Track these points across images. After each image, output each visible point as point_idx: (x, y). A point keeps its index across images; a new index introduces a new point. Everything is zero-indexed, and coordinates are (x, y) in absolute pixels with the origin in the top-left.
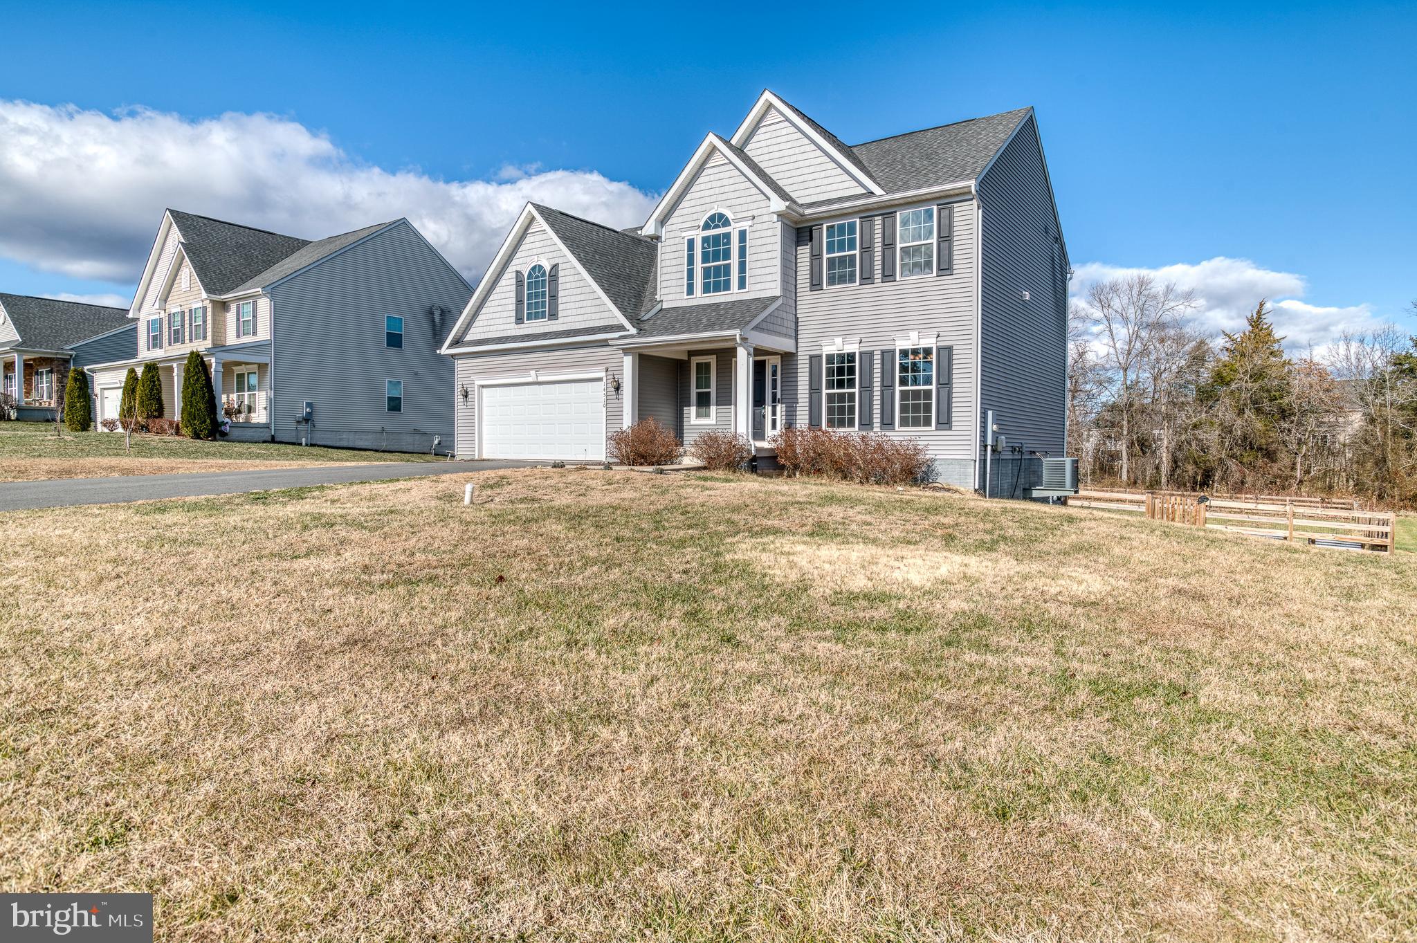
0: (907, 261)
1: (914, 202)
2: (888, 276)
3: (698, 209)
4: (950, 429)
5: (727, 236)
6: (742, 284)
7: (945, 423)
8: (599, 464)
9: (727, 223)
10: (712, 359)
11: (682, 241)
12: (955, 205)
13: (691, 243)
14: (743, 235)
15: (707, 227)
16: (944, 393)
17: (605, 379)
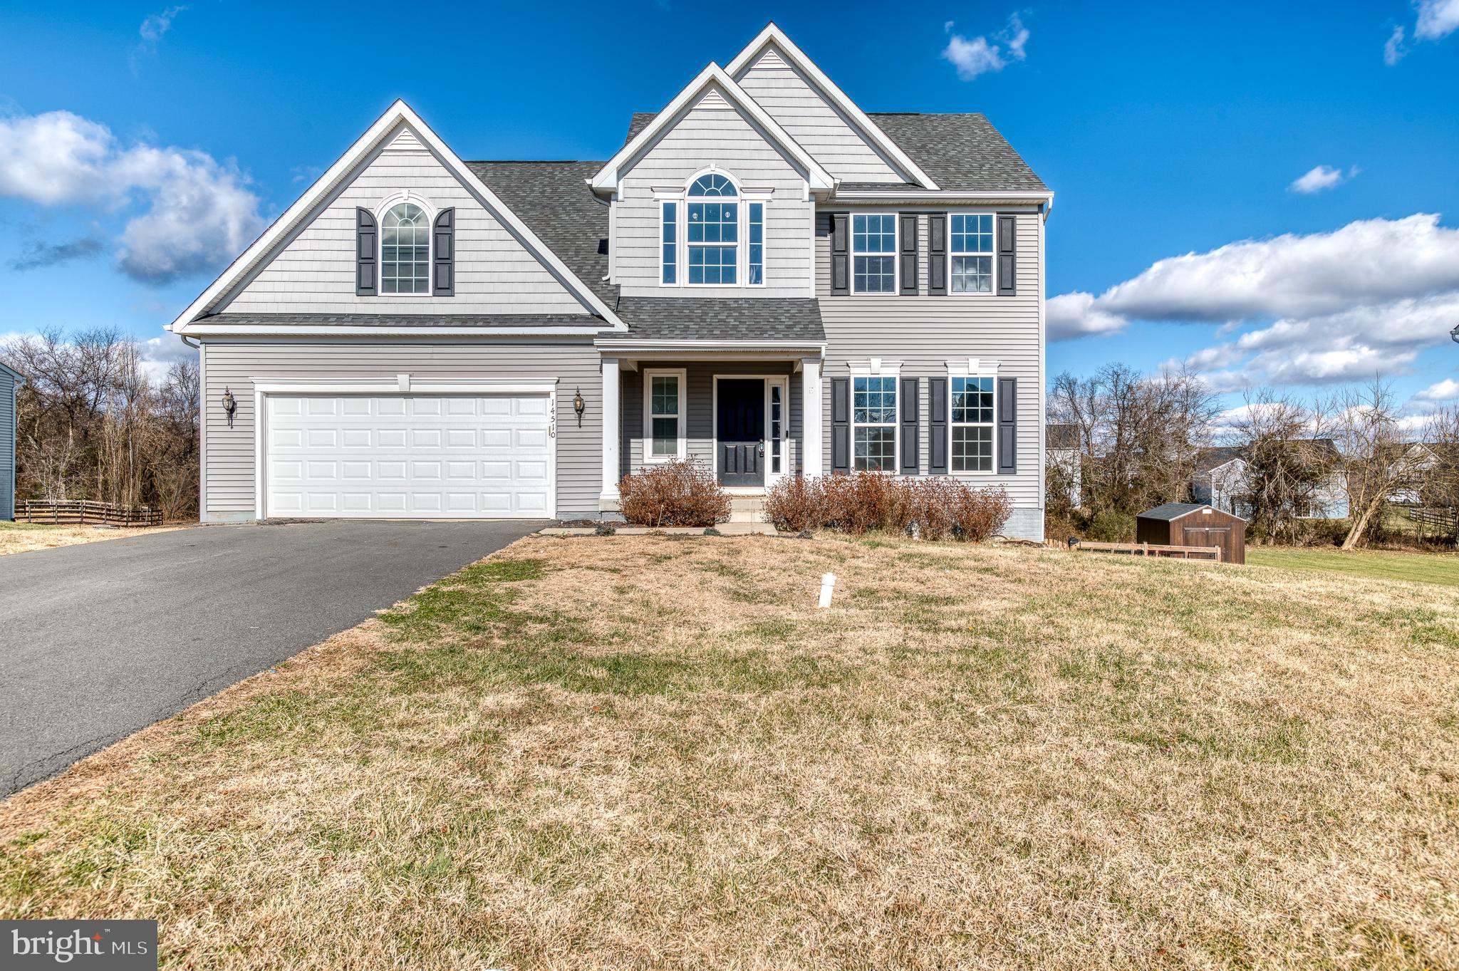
0: (959, 272)
1: (970, 205)
2: (938, 287)
3: (683, 164)
4: (1015, 473)
5: (732, 209)
6: (757, 276)
7: (1008, 466)
8: (587, 524)
9: (730, 190)
10: (681, 375)
11: (655, 204)
12: (1018, 216)
13: (670, 211)
14: (756, 211)
15: (695, 190)
16: (1007, 431)
17: (553, 395)
